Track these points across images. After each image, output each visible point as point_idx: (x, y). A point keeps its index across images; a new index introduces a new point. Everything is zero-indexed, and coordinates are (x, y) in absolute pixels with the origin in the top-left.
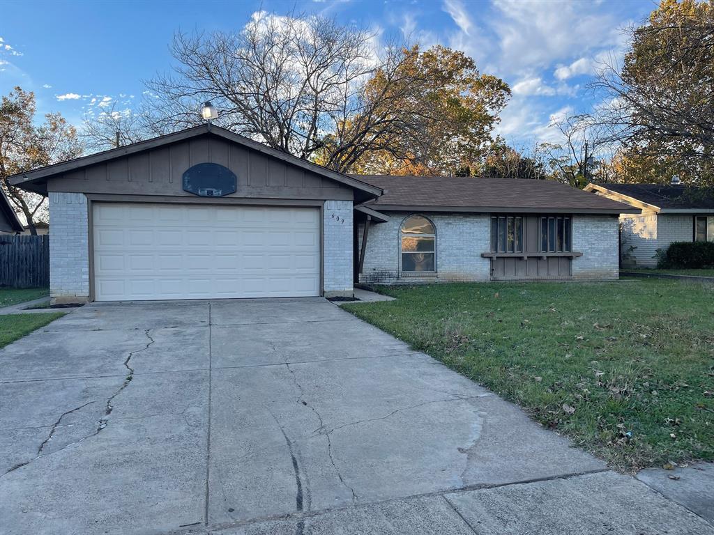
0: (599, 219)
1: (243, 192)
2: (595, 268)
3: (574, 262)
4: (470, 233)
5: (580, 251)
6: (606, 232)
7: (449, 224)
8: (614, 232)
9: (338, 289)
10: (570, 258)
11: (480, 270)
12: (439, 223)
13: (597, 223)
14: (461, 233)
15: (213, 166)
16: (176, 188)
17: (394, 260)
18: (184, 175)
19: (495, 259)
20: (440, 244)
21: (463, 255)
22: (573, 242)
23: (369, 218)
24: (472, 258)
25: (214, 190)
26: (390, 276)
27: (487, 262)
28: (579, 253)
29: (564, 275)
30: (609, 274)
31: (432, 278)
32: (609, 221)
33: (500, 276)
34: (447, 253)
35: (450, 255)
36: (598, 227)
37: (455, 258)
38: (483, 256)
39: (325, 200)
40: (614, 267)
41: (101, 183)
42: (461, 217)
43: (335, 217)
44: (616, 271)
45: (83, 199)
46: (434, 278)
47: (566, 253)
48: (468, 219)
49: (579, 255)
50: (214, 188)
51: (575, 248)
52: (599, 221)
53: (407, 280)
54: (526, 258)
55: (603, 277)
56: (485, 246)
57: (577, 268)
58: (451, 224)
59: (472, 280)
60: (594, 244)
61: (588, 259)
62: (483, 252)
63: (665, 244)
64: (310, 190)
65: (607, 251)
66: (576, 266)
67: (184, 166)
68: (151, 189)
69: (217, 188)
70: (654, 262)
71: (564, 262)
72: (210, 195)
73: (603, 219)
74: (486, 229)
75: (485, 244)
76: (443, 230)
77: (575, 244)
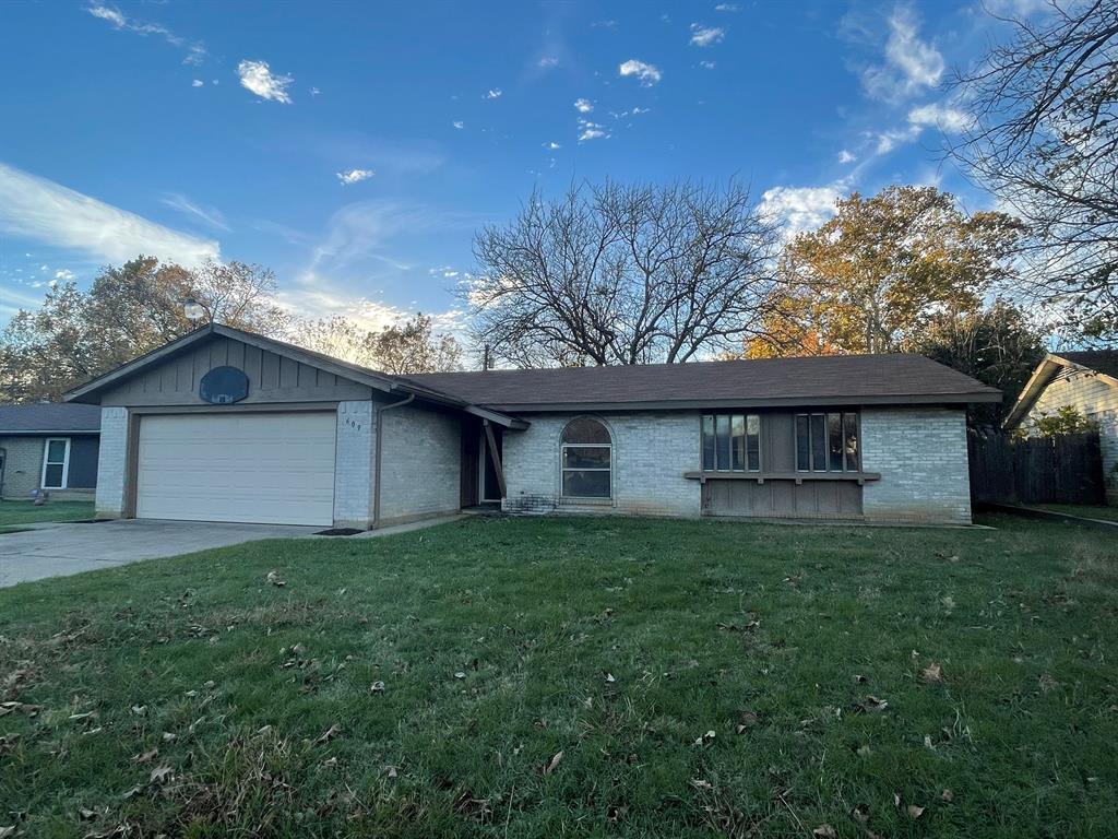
0: (919, 413)
2: (914, 501)
3: (865, 490)
4: (666, 441)
5: (878, 471)
6: (938, 436)
7: (631, 428)
8: (956, 435)
10: (858, 484)
11: (686, 499)
12: (615, 428)
13: (913, 421)
14: (650, 441)
17: (550, 481)
18: (202, 382)
19: (708, 481)
20: (617, 458)
21: (655, 475)
22: (864, 455)
23: (486, 423)
24: (669, 479)
25: (226, 396)
26: (544, 502)
27: (696, 487)
28: (877, 474)
29: (848, 512)
30: (948, 513)
31: (605, 508)
32: (942, 416)
33: (721, 510)
34: (629, 472)
35: (633, 475)
36: (917, 428)
37: (642, 479)
38: (690, 477)
39: (340, 402)
40: (960, 502)
41: (142, 395)
42: (650, 418)
43: (351, 423)
44: (964, 509)
45: (125, 411)
46: (609, 508)
47: (850, 474)
48: (662, 420)
49: (874, 479)
50: (226, 394)
51: (865, 466)
52: (919, 417)
53: (570, 510)
54: (761, 481)
55: (933, 520)
56: (693, 462)
57: (875, 501)
58: (635, 428)
59: (669, 513)
60: (910, 459)
61: (899, 486)
62: (688, 470)
65: (942, 471)
66: (872, 498)
67: (204, 371)
68: (178, 398)
69: (230, 394)
71: (849, 488)
72: (222, 403)
73: (926, 413)
74: (694, 434)
75: (692, 458)
76: (622, 437)
77: (867, 459)
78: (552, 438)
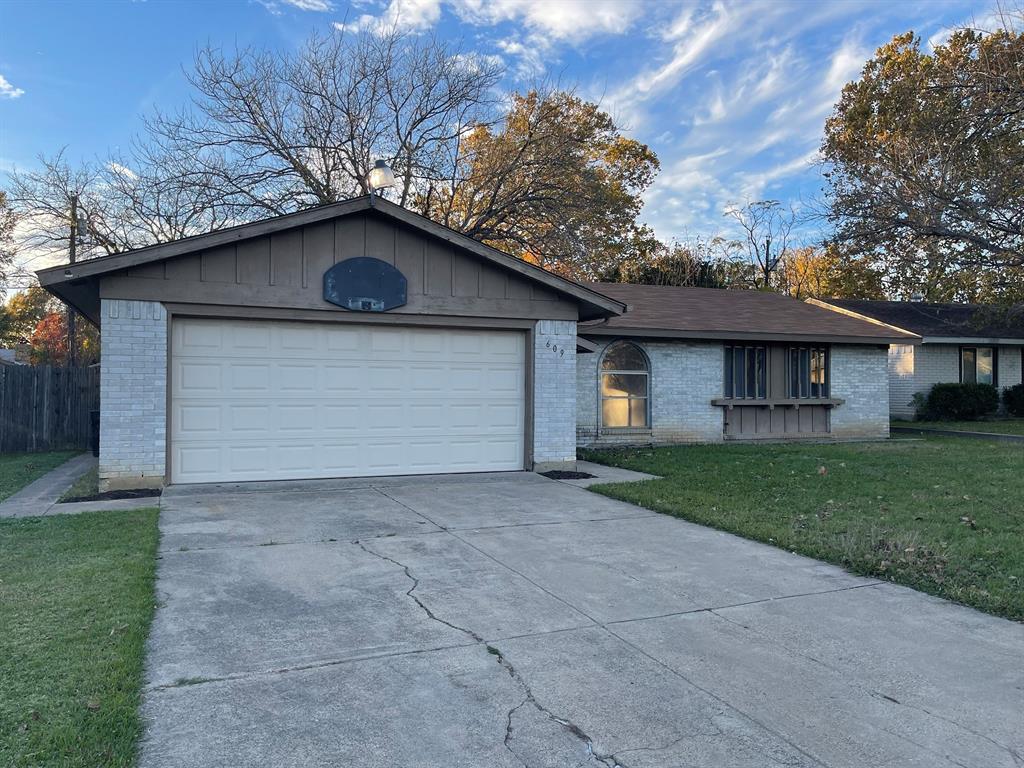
0: (863, 351)
1: (416, 304)
2: (859, 421)
3: (832, 412)
4: (696, 370)
5: (839, 397)
6: (873, 369)
7: (667, 355)
9: (554, 459)
10: (827, 408)
11: (707, 425)
12: (654, 354)
13: (863, 358)
14: (684, 369)
15: (373, 263)
16: (312, 297)
17: (591, 410)
18: (325, 276)
19: (731, 408)
20: (656, 386)
21: (688, 403)
22: (832, 384)
24: (699, 406)
25: (373, 301)
26: (587, 434)
27: (720, 413)
28: (840, 399)
29: (819, 432)
30: (877, 430)
31: (644, 437)
32: (876, 354)
33: (736, 433)
34: (665, 399)
35: (669, 403)
36: (863, 363)
37: (676, 407)
38: (714, 404)
39: (537, 320)
40: (884, 420)
41: (192, 287)
42: (684, 346)
43: (551, 347)
44: (887, 426)
45: (161, 311)
46: (647, 437)
47: (822, 400)
48: (693, 349)
49: (840, 403)
50: (374, 298)
51: (834, 392)
52: (864, 354)
53: (611, 440)
54: (772, 407)
55: (870, 435)
56: (716, 389)
57: (837, 422)
58: (670, 355)
59: (700, 439)
60: (857, 387)
61: (850, 409)
62: (713, 398)
63: (925, 385)
64: (515, 304)
65: (874, 396)
66: (836, 418)
67: (326, 262)
68: (273, 296)
69: (378, 299)
70: (911, 412)
71: (819, 413)
72: (366, 310)
73: (869, 351)
74: (718, 363)
75: (717, 386)
76: (660, 365)
77: (834, 387)
78: (593, 363)
